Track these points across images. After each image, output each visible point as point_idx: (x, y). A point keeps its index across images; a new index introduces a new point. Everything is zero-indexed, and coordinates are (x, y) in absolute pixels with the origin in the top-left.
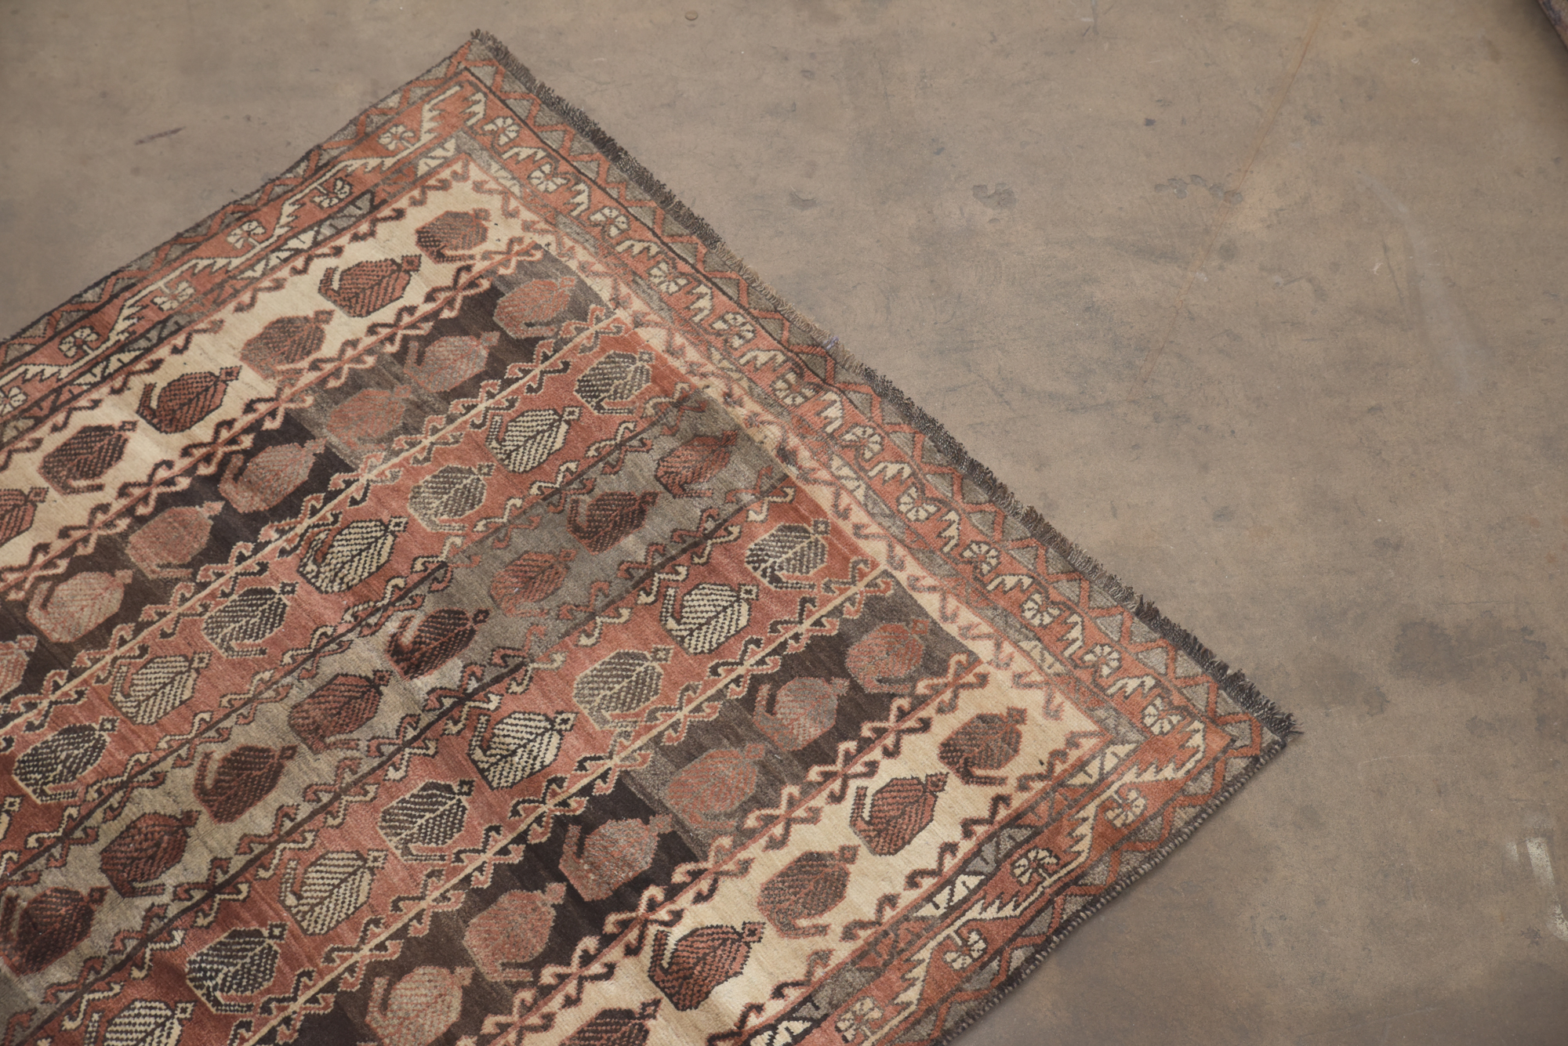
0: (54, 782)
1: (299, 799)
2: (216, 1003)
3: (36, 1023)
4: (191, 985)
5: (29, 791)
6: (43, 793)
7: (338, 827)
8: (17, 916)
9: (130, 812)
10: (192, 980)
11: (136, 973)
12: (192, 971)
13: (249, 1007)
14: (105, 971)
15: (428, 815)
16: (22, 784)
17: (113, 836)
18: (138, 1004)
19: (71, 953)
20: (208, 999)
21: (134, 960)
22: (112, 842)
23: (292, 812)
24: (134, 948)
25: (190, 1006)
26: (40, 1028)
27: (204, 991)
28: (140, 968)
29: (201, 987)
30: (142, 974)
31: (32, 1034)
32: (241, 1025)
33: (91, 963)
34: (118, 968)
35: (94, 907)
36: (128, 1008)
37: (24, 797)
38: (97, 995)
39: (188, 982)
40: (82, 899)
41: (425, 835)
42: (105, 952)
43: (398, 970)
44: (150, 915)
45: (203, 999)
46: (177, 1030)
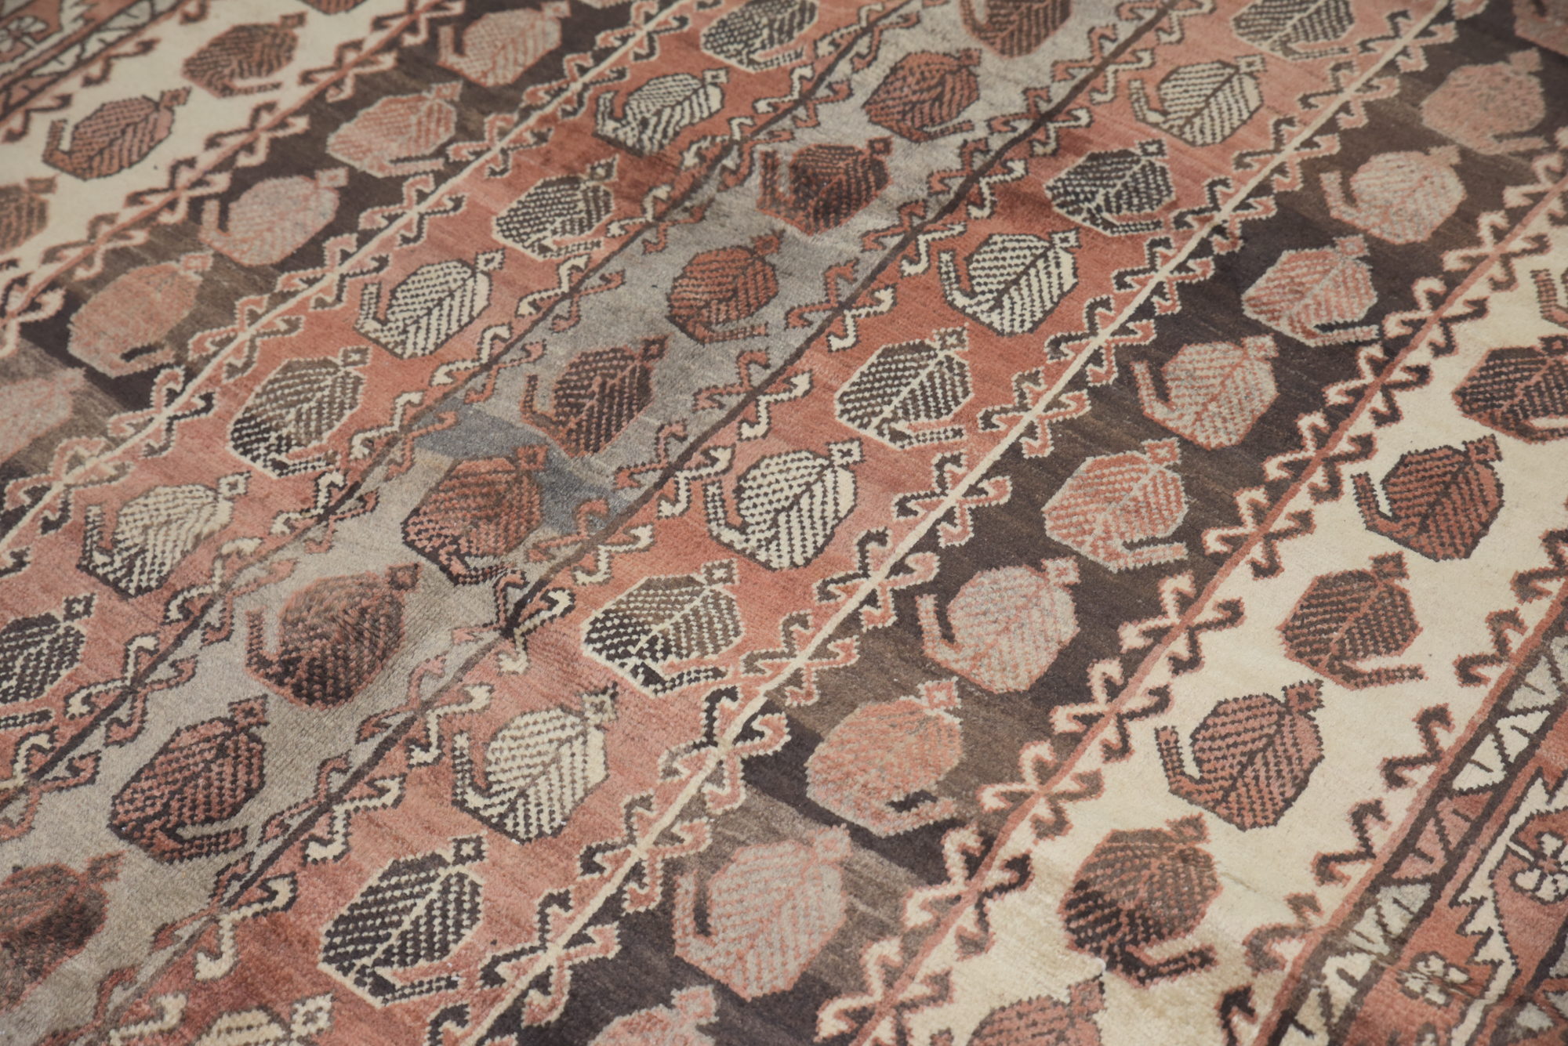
0: (763, 47)
1: (1113, 19)
2: (1108, 225)
3: (861, 277)
4: (1062, 212)
5: (733, 62)
6: (751, 62)
7: (1179, 41)
8: (784, 169)
9: (888, 56)
10: (1062, 205)
11: (975, 212)
12: (1054, 198)
13: (1157, 224)
14: (930, 216)
15: (1297, 16)
16: (721, 58)
17: (875, 84)
18: (996, 238)
19: (875, 203)
20: (1094, 222)
21: (965, 197)
22: (876, 92)
23: (1109, 33)
24: (962, 186)
25: (1072, 236)
26: (872, 278)
27: (1085, 215)
28: (981, 206)
29: (1079, 211)
30: (987, 211)
31: (864, 286)
32: (1154, 244)
33: (906, 208)
34: (951, 208)
35: (882, 158)
36: (986, 242)
37: (728, 69)
38: (937, 235)
39: (1057, 210)
40: (860, 152)
41: (1305, 31)
42: (922, 194)
43: (1349, 161)
44: (966, 152)
45: (1088, 224)
46: (1066, 260)
